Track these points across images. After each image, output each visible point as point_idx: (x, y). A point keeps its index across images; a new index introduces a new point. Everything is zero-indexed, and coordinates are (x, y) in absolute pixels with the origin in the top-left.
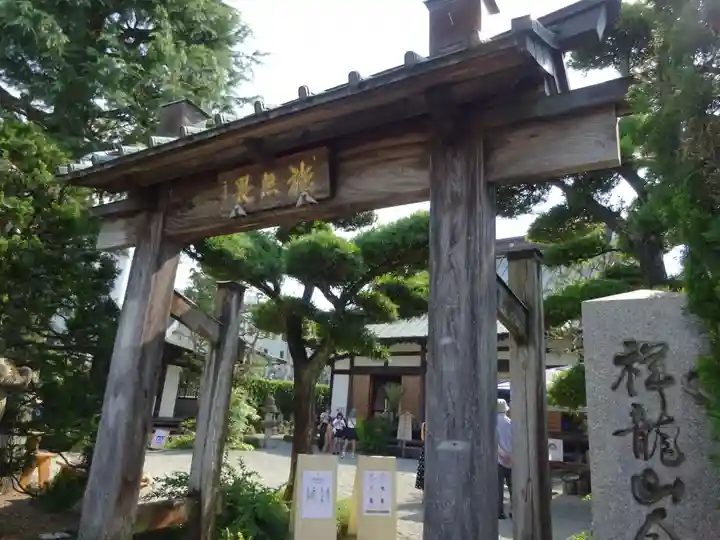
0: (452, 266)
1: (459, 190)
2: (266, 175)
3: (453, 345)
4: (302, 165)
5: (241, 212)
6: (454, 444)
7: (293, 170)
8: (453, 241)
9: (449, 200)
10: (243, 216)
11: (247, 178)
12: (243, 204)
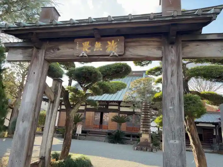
0: (172, 83)
1: (174, 59)
2: (97, 43)
3: (173, 109)
4: (113, 41)
5: (85, 55)
6: (175, 141)
7: (109, 43)
8: (172, 75)
9: (170, 62)
10: (85, 56)
11: (88, 42)
12: (86, 52)
